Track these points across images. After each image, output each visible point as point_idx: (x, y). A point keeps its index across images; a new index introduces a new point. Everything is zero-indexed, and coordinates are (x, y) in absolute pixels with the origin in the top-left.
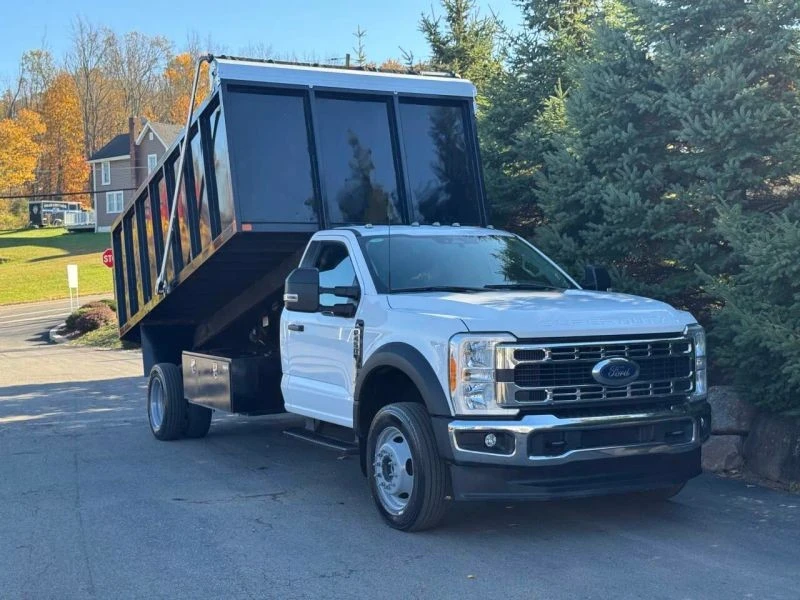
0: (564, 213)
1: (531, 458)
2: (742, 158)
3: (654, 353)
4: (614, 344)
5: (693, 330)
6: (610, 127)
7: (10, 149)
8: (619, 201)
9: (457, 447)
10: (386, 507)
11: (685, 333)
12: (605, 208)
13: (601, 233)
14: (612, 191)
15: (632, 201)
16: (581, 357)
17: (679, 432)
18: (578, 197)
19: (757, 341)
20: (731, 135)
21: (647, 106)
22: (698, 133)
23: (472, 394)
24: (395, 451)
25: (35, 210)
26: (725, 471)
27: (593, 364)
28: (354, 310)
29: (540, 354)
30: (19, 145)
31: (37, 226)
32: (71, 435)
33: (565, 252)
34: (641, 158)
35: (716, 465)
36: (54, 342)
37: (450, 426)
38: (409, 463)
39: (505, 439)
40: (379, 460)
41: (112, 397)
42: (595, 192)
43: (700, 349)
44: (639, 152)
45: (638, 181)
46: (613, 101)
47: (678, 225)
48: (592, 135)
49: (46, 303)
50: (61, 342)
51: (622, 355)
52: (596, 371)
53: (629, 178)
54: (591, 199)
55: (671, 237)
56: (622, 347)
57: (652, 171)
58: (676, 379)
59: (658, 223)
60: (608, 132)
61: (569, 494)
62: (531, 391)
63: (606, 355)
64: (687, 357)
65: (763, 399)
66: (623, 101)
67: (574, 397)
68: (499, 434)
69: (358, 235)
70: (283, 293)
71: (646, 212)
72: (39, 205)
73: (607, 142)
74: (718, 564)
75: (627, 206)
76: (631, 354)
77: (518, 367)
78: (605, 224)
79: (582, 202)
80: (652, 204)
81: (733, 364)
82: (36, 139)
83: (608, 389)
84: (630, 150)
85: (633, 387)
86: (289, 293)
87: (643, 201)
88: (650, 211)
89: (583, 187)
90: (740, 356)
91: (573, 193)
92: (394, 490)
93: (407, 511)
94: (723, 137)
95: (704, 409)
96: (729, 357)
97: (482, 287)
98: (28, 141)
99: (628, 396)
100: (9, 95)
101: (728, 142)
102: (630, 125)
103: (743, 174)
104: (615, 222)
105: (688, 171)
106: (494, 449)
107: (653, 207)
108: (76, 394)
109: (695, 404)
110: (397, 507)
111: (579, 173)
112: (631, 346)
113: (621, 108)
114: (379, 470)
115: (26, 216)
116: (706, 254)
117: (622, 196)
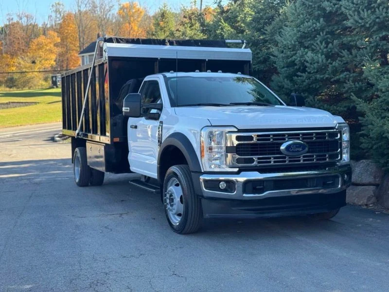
0: (286, 69)
1: (244, 195)
2: (381, 35)
3: (317, 138)
4: (293, 133)
5: (341, 126)
6: (311, 21)
7: (44, 50)
8: (314, 60)
9: (204, 189)
10: (171, 221)
11: (336, 128)
12: (308, 65)
13: (304, 78)
14: (310, 55)
15: (320, 60)
16: (274, 139)
17: (331, 182)
18: (293, 60)
19: (382, 134)
20: (374, 22)
21: (331, 8)
22: (357, 22)
23: (214, 160)
24: (175, 191)
25: (54, 79)
26: (366, 205)
27: (281, 144)
28: (159, 116)
29: (251, 138)
30: (48, 48)
31: (55, 87)
32: (37, 184)
33: (286, 89)
34: (328, 38)
35: (362, 202)
36: (56, 141)
37: (201, 177)
38: (181, 198)
39: (231, 185)
40: (168, 196)
41: (67, 166)
42: (302, 56)
43: (346, 137)
44: (326, 34)
45: (325, 50)
46: (313, 6)
47: (345, 73)
48: (301, 26)
49: (56, 123)
50: (59, 141)
51: (298, 139)
52: (282, 147)
53: (320, 49)
54: (300, 60)
55: (341, 80)
56: (298, 134)
57: (333, 44)
58: (331, 153)
59: (335, 72)
60: (309, 24)
61: (266, 215)
62: (245, 159)
63: (289, 139)
64: (337, 141)
65: (386, 166)
66: (319, 7)
67: (270, 162)
68: (227, 182)
69: (165, 77)
70: (122, 107)
71: (328, 66)
72: (56, 77)
73: (309, 29)
74: (345, 254)
75: (318, 62)
76: (303, 139)
77: (238, 145)
78: (306, 73)
79: (296, 62)
80: (332, 62)
81: (369, 147)
82: (56, 45)
83: (290, 158)
84: (321, 33)
85: (304, 157)
86: (125, 107)
87: (327, 60)
88: (330, 65)
89: (296, 54)
90: (373, 142)
91: (291, 57)
92: (174, 211)
93: (181, 223)
94: (370, 24)
95: (348, 170)
96: (367, 143)
97: (229, 104)
98: (52, 46)
99: (302, 161)
100: (44, 24)
101: (373, 27)
102: (322, 20)
103: (381, 44)
104: (312, 72)
105: (352, 43)
106: (225, 190)
107: (331, 64)
108: (51, 165)
109: (342, 166)
110: (176, 221)
111: (294, 46)
112: (303, 134)
113: (318, 10)
114: (168, 201)
115: (51, 82)
116: (361, 88)
117: (316, 58)
